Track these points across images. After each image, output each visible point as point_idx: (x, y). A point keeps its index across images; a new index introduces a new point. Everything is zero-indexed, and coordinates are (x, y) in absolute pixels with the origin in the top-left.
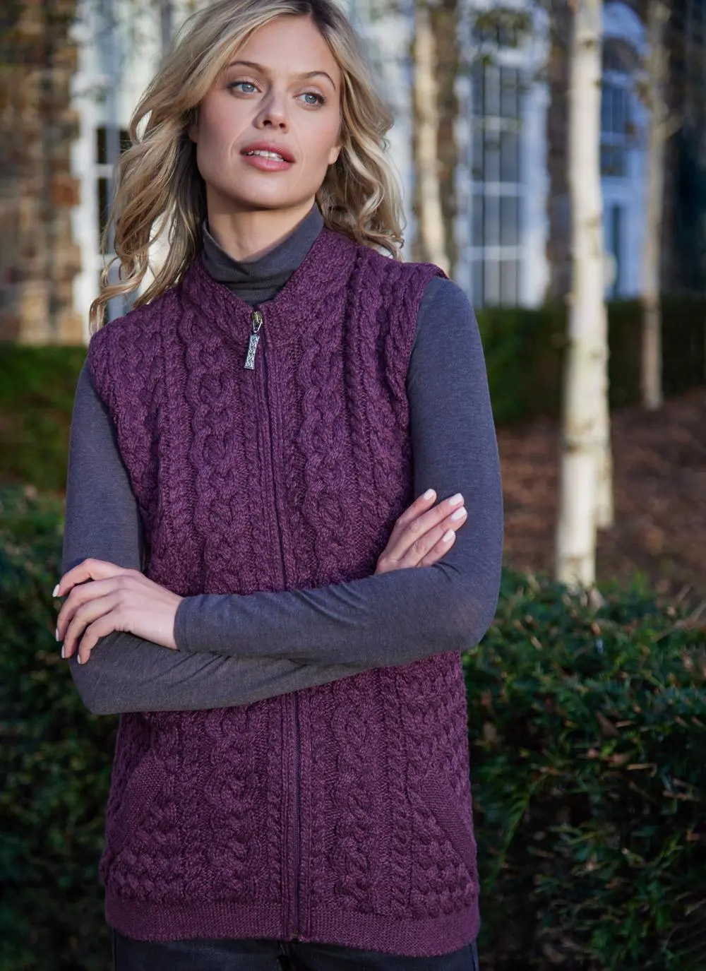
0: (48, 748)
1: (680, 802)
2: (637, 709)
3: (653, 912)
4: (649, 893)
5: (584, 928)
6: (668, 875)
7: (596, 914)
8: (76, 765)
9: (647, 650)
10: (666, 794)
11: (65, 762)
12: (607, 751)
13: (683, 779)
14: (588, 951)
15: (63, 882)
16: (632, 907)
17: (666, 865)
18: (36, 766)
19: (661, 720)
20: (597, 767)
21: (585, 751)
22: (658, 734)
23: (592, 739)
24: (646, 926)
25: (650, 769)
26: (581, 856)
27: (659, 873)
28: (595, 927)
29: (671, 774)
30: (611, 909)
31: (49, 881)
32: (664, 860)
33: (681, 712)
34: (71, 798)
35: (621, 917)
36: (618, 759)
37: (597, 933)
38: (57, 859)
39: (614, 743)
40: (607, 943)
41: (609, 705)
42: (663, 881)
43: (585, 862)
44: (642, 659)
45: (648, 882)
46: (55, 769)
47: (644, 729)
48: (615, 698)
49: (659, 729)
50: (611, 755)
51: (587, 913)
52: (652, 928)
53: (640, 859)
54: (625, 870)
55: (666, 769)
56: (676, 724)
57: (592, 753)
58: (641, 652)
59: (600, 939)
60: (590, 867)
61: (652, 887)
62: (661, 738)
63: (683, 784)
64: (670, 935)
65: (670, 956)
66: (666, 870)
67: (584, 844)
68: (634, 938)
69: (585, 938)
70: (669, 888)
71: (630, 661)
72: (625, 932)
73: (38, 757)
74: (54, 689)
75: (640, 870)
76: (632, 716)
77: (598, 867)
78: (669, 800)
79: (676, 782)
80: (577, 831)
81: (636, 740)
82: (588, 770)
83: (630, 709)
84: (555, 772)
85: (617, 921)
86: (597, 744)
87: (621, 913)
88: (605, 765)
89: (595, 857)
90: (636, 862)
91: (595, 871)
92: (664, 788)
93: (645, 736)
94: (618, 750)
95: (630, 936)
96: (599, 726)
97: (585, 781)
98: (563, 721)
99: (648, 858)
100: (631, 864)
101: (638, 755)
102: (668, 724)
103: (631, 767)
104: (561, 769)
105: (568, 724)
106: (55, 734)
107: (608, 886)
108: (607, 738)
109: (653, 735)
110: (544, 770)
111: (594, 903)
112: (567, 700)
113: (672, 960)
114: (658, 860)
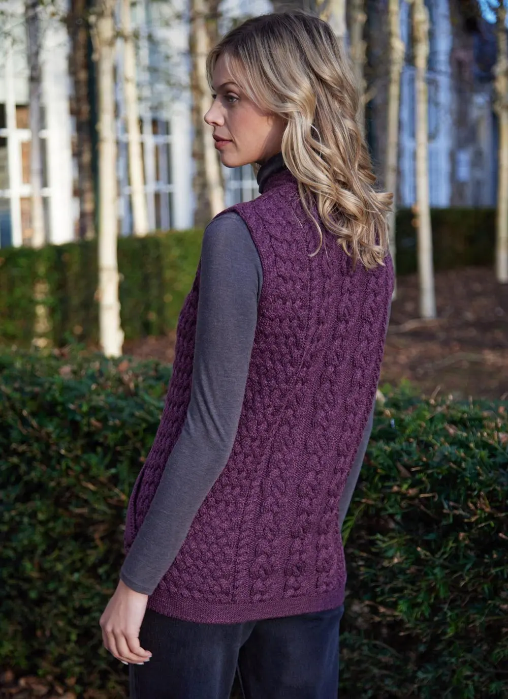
0: (20, 507)
1: (455, 516)
2: (424, 459)
3: (438, 586)
4: (434, 575)
5: (394, 599)
6: (447, 563)
7: (401, 590)
8: (41, 516)
9: (424, 424)
10: (445, 511)
11: (33, 515)
12: (405, 486)
13: (456, 501)
14: (396, 613)
15: (33, 595)
16: (423, 585)
17: (445, 556)
18: (12, 519)
19: (439, 465)
20: (399, 498)
21: (391, 487)
22: (438, 474)
23: (395, 480)
24: (433, 595)
25: (434, 497)
26: (390, 553)
27: (441, 561)
28: (400, 598)
29: (448, 499)
30: (410, 586)
31: (23, 595)
32: (444, 553)
33: (453, 459)
34: (37, 538)
35: (416, 591)
36: (412, 492)
37: (401, 602)
38: (29, 580)
39: (410, 481)
40: (408, 608)
41: (405, 458)
42: (443, 567)
43: (392, 558)
44: (422, 430)
45: (434, 568)
46: (26, 520)
47: (430, 471)
48: (409, 454)
49: (439, 471)
50: (407, 489)
51: (394, 590)
52: (437, 598)
53: (428, 554)
54: (418, 561)
55: (443, 497)
56: (451, 467)
57: (396, 489)
58: (420, 426)
59: (403, 606)
60: (396, 561)
61: (437, 571)
62: (440, 477)
63: (456, 505)
64: (448, 601)
65: (449, 614)
66: (445, 559)
67: (390, 547)
68: (426, 604)
69: (394, 606)
70: (447, 571)
71: (415, 431)
72: (419, 600)
73: (13, 513)
74: (23, 468)
75: (427, 561)
76: (421, 463)
77: (401, 560)
78: (448, 515)
79: (451, 504)
80: (386, 539)
81: (424, 479)
82: (393, 499)
83: (420, 459)
84: (371, 502)
85: (414, 594)
86: (398, 483)
87: (415, 588)
88: (404, 496)
89: (398, 554)
90: (426, 555)
91: (399, 563)
92: (443, 508)
93: (429, 476)
94: (412, 486)
95: (423, 602)
96: (399, 472)
97: (391, 507)
98: (375, 470)
99: (433, 553)
100: (423, 557)
101: (425, 488)
102: (446, 467)
103: (422, 496)
104: (375, 500)
105: (379, 471)
106: (25, 498)
107: (408, 572)
108: (404, 479)
109: (436, 475)
110: (364, 501)
111: (399, 583)
112: (377, 456)
113: (450, 616)
114: (439, 553)
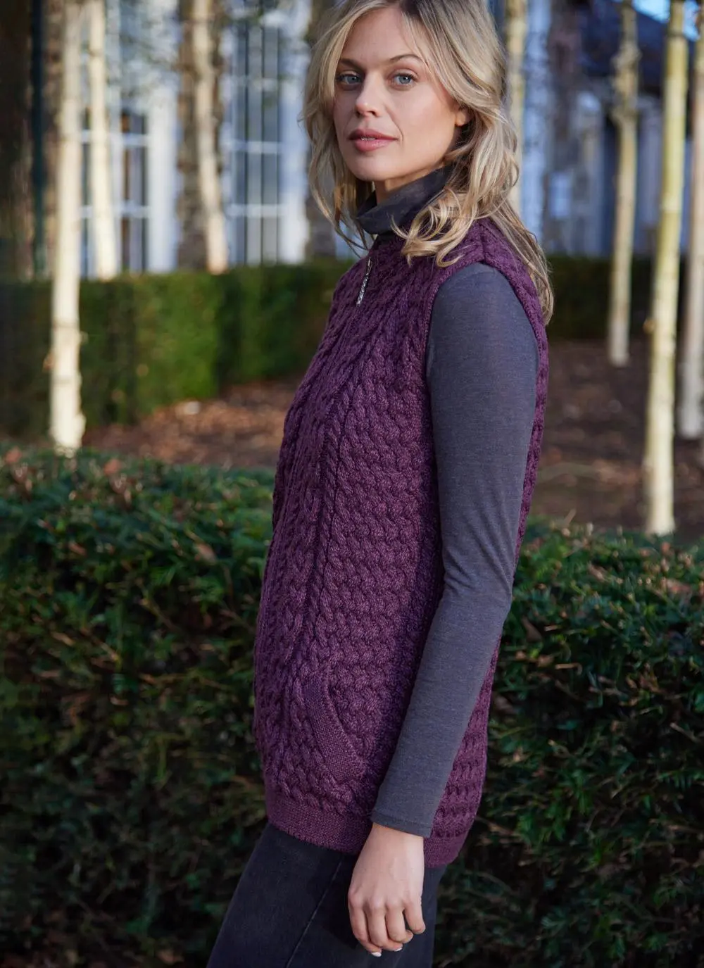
1: (606, 697)
2: (564, 614)
3: (577, 796)
4: (573, 780)
5: (512, 814)
6: (591, 765)
7: (523, 801)
9: (559, 565)
10: (592, 689)
12: (535, 653)
13: (608, 676)
14: (515, 834)
16: (556, 793)
17: (590, 754)
19: (585, 624)
20: (524, 669)
21: (514, 653)
22: (584, 636)
23: (519, 642)
24: (570, 809)
25: (575, 669)
26: (508, 748)
27: (584, 761)
28: (520, 812)
29: (596, 671)
30: (536, 796)
32: (587, 750)
33: (607, 616)
35: (545, 803)
36: (544, 661)
37: (522, 818)
39: (541, 645)
40: (532, 827)
41: (536, 611)
42: (586, 769)
43: (511, 755)
44: (556, 572)
45: (571, 769)
47: (572, 632)
48: (541, 606)
49: (585, 632)
50: (537, 657)
51: (511, 801)
52: (574, 813)
53: (565, 749)
54: (551, 760)
55: (590, 668)
56: (602, 627)
57: (520, 655)
58: (555, 567)
59: (525, 824)
60: (517, 758)
61: (577, 774)
62: (586, 641)
63: (608, 681)
64: (592, 818)
65: (592, 836)
66: (589, 759)
67: (508, 740)
68: (559, 820)
69: (512, 823)
70: (590, 776)
71: (546, 574)
72: (549, 816)
75: (563, 760)
76: (558, 620)
77: (525, 757)
78: (596, 695)
79: (602, 679)
80: (504, 727)
81: (563, 642)
82: (516, 671)
83: (558, 614)
85: (543, 807)
86: (524, 647)
87: (545, 799)
88: (532, 666)
89: (521, 749)
90: (561, 752)
91: (521, 762)
92: (589, 684)
93: (571, 639)
94: (543, 653)
95: (554, 819)
96: (526, 631)
97: (513, 681)
99: (572, 748)
100: (556, 753)
101: (564, 656)
102: (595, 626)
103: (559, 667)
107: (535, 775)
108: (533, 643)
109: (580, 638)
111: (520, 790)
113: (594, 840)
114: (580, 751)
